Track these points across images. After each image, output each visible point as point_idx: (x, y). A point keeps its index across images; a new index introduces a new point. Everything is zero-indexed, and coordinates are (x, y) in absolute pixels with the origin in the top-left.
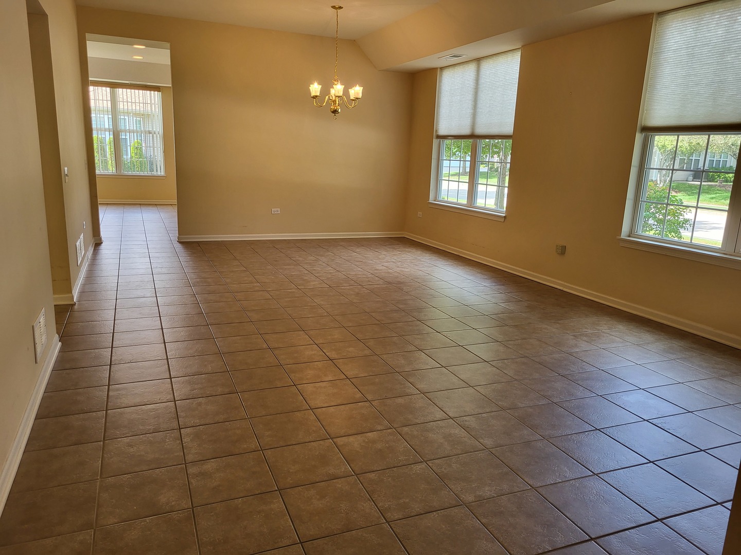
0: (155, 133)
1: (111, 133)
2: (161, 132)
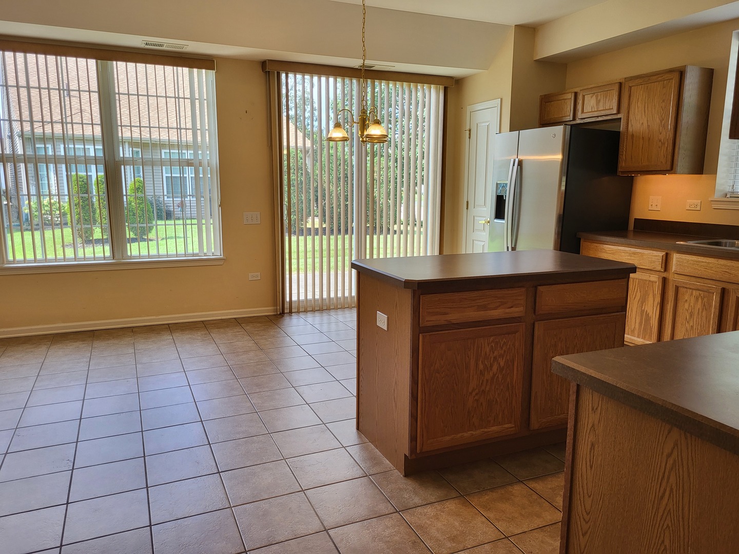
0: (200, 165)
1: (101, 167)
2: (215, 160)
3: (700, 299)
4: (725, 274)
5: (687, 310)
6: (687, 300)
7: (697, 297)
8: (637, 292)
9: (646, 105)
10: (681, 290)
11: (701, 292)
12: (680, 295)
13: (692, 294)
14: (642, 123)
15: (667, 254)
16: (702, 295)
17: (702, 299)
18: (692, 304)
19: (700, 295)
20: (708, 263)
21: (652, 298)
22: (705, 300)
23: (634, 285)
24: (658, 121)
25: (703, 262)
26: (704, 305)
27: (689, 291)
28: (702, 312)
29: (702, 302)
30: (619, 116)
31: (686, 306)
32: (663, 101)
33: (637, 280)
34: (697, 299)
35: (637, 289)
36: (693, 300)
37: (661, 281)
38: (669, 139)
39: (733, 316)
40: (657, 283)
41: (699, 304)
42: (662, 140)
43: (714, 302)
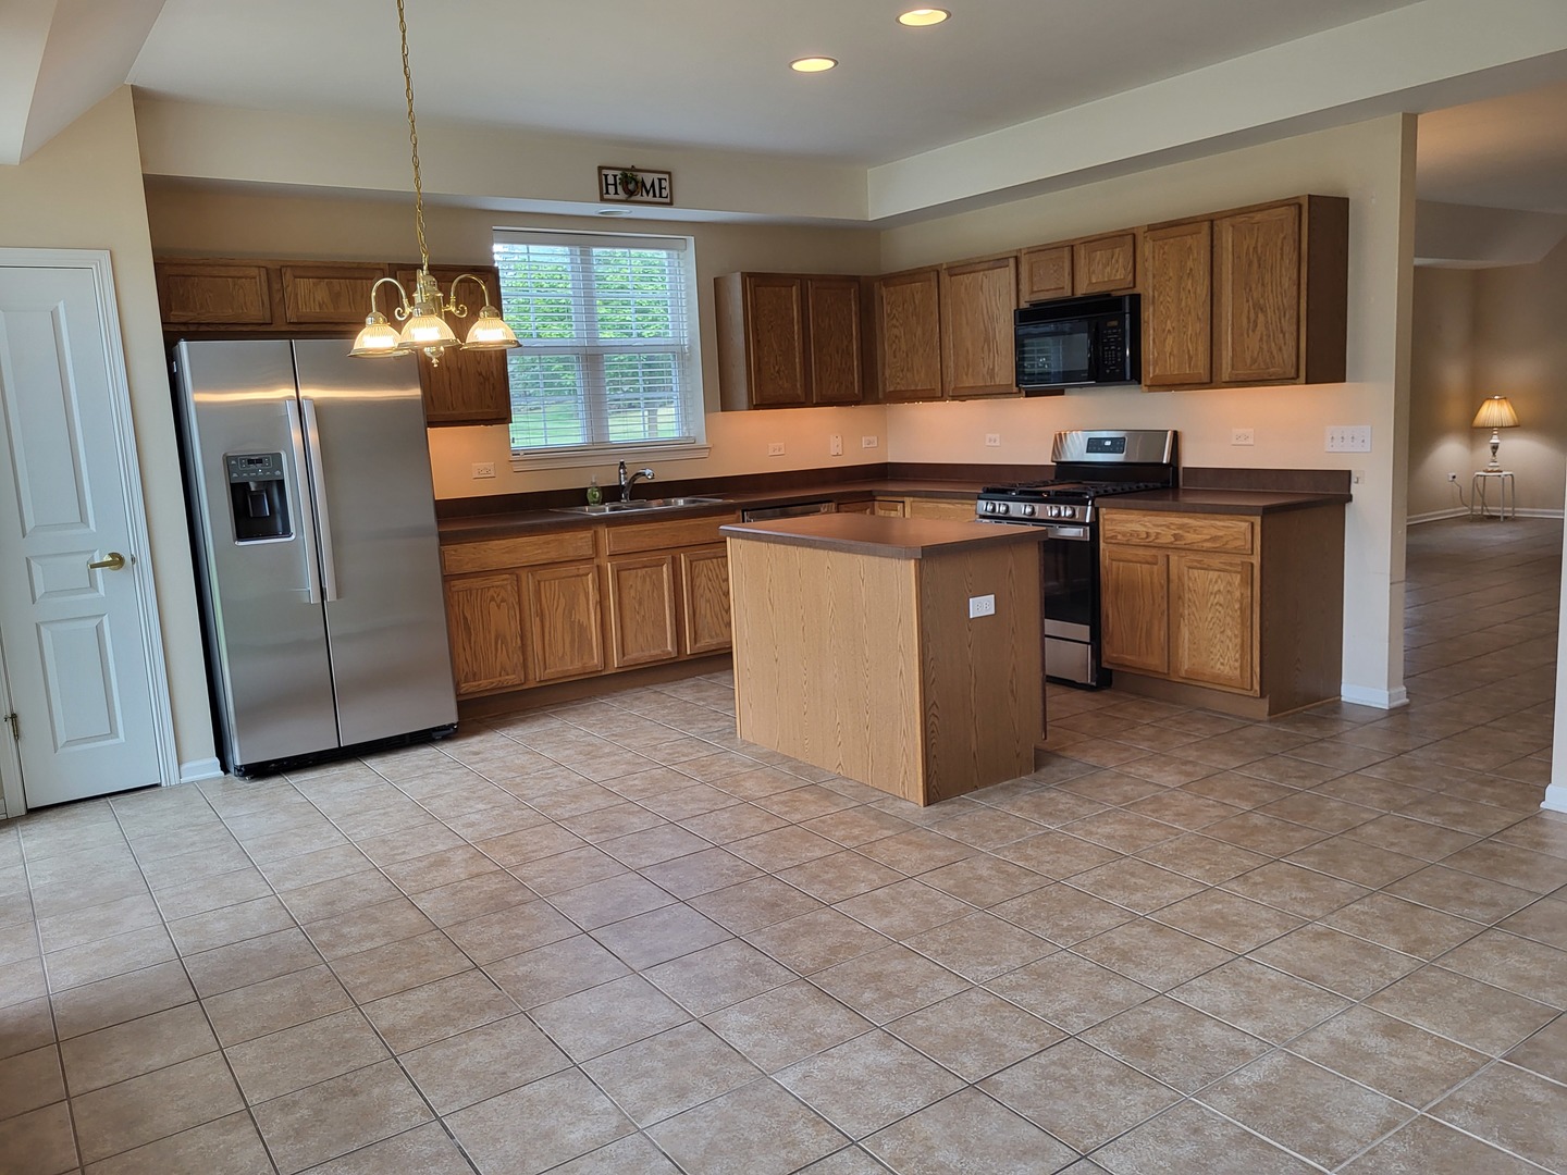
3: (648, 579)
4: (672, 538)
5: (635, 598)
6: (632, 586)
7: (643, 576)
10: (624, 574)
11: (647, 569)
12: (622, 581)
13: (637, 576)
15: (595, 531)
16: (649, 573)
17: (651, 577)
19: (647, 572)
21: (585, 599)
22: (654, 577)
26: (654, 585)
27: (634, 573)
28: (653, 593)
29: (651, 581)
31: (633, 593)
34: (644, 578)
36: (639, 582)
37: (596, 569)
38: (495, 372)
39: (689, 583)
40: (590, 575)
41: (648, 586)
42: (484, 374)
43: (665, 576)
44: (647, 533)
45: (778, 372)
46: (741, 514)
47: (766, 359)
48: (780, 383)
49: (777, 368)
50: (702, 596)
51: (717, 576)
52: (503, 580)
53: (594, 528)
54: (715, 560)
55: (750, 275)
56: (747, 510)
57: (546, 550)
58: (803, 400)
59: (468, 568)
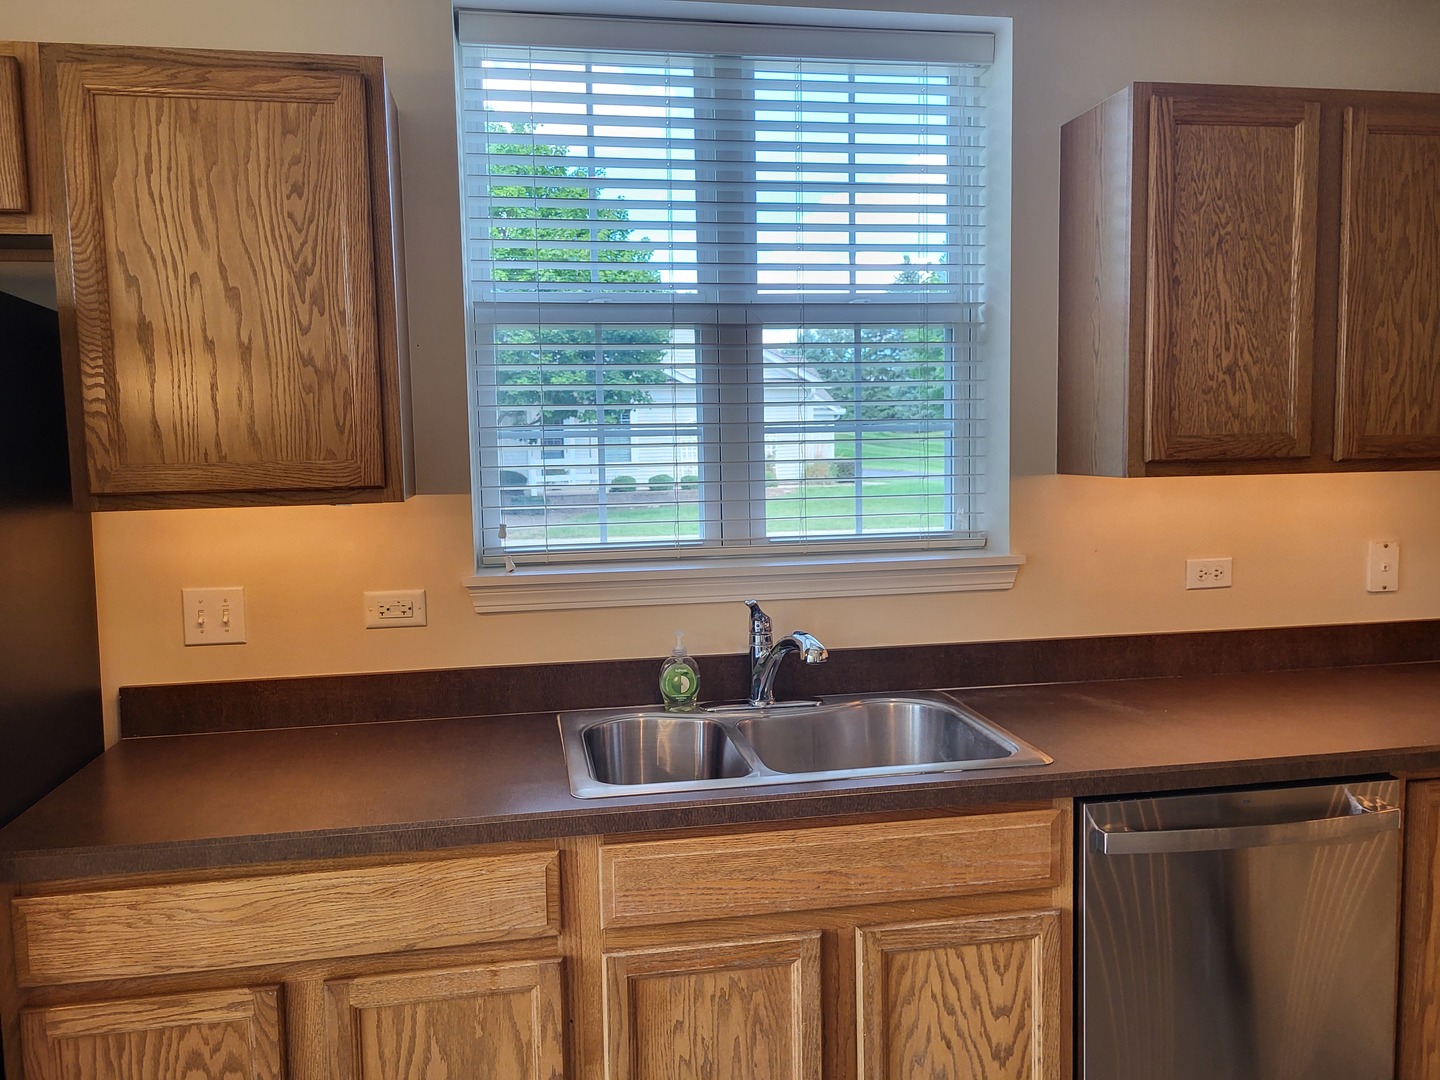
3: (737, 1006)
4: (826, 882)
5: (688, 1064)
6: (680, 1024)
7: (722, 996)
8: (427, 1060)
9: (202, 194)
10: (653, 989)
11: (735, 975)
12: (647, 1011)
13: (698, 994)
14: (194, 277)
15: (562, 854)
16: (743, 984)
17: (746, 998)
18: (705, 1032)
19: (733, 984)
20: (761, 855)
21: (515, 1065)
22: (759, 997)
23: (406, 1036)
24: (280, 274)
25: (736, 856)
26: (757, 1020)
27: (688, 984)
28: (751, 1050)
29: (746, 1010)
30: (34, 226)
31: (682, 1045)
32: (297, 190)
33: (421, 1011)
34: (723, 1001)
35: (428, 1050)
36: (705, 1015)
37: (554, 976)
38: (352, 358)
39: (877, 1020)
40: (535, 993)
41: (736, 1025)
42: (319, 362)
43: (796, 999)
44: (735, 864)
45: (1229, 371)
46: (1070, 807)
47: (1194, 333)
48: (1234, 400)
49: (1227, 358)
50: (919, 1060)
51: (975, 999)
52: (230, 1007)
53: (562, 843)
54: (970, 952)
55: (1162, 90)
56: (1089, 800)
57: (382, 914)
58: (1302, 449)
59: (109, 968)
